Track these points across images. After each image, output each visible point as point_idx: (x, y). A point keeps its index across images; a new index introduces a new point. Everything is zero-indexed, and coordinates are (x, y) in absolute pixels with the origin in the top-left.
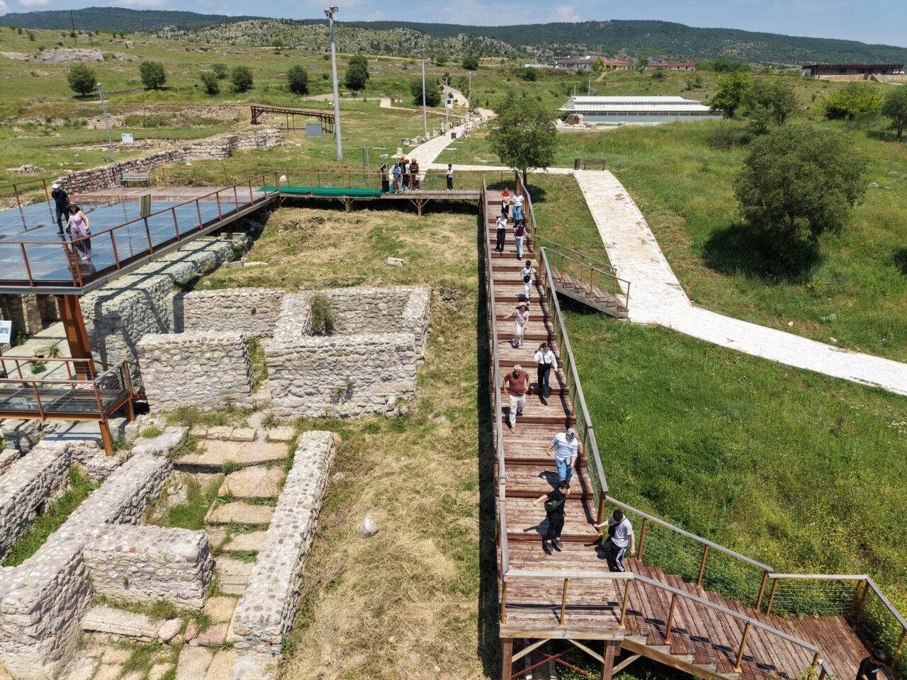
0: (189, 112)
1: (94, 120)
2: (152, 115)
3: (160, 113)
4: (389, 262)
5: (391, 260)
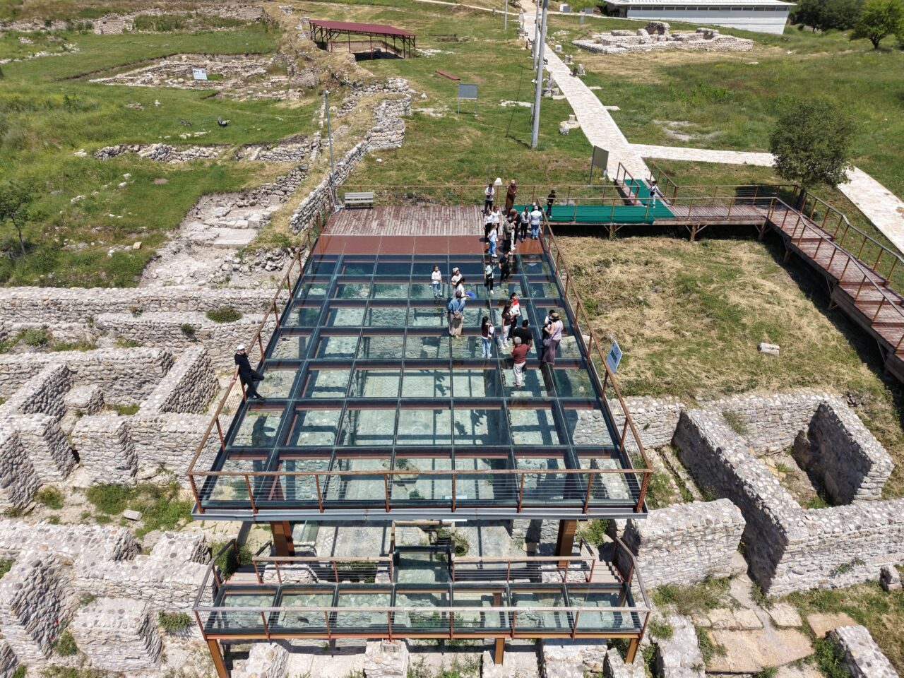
0: (206, 10)
1: (100, 22)
2: (164, 16)
3: (173, 12)
4: (764, 350)
5: (765, 347)
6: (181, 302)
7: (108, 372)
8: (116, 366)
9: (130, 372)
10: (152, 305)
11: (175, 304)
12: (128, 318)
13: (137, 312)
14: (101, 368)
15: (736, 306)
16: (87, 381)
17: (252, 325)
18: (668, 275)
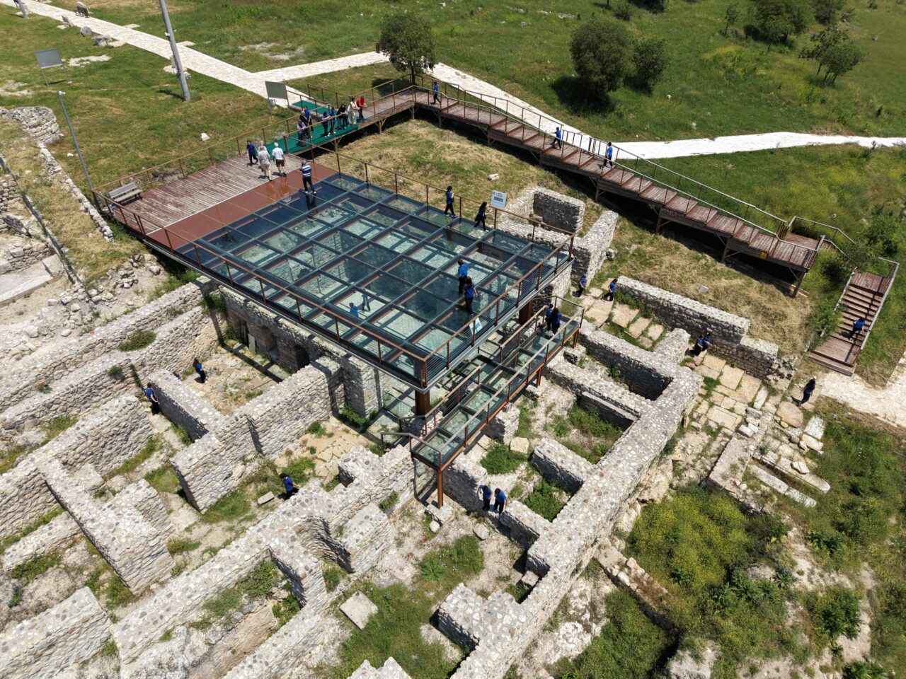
4: (493, 179)
5: (492, 176)
6: (87, 352)
7: (97, 442)
8: (103, 431)
9: (117, 429)
10: (55, 373)
11: (81, 358)
12: (38, 399)
13: (44, 388)
14: (90, 441)
15: (454, 162)
16: (78, 466)
17: (172, 335)
18: (399, 160)
